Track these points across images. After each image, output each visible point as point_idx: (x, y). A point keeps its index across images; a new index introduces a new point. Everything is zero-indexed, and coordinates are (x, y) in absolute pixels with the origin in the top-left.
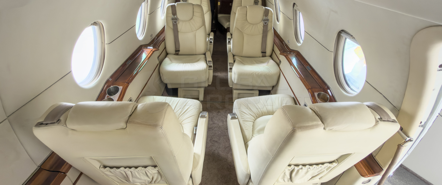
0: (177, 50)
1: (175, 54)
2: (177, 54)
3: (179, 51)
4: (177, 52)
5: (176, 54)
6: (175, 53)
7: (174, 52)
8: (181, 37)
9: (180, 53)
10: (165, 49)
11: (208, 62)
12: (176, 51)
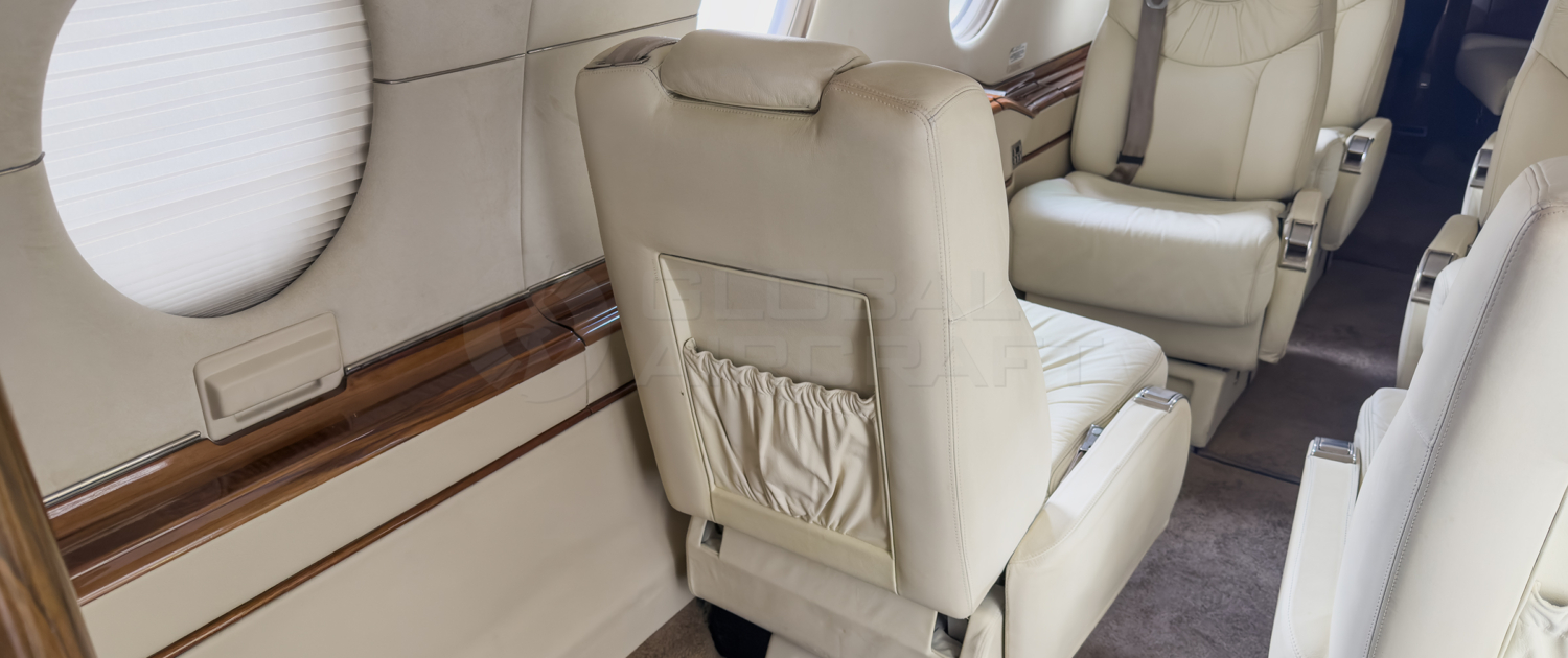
0: (1131, 153)
1: (1110, 178)
2: (1124, 178)
3: (1139, 160)
4: (1127, 166)
5: (1118, 176)
6: (1118, 170)
7: (1110, 166)
8: (1168, 82)
9: (1144, 172)
10: (1064, 143)
11: (1286, 227)
12: (1122, 158)
